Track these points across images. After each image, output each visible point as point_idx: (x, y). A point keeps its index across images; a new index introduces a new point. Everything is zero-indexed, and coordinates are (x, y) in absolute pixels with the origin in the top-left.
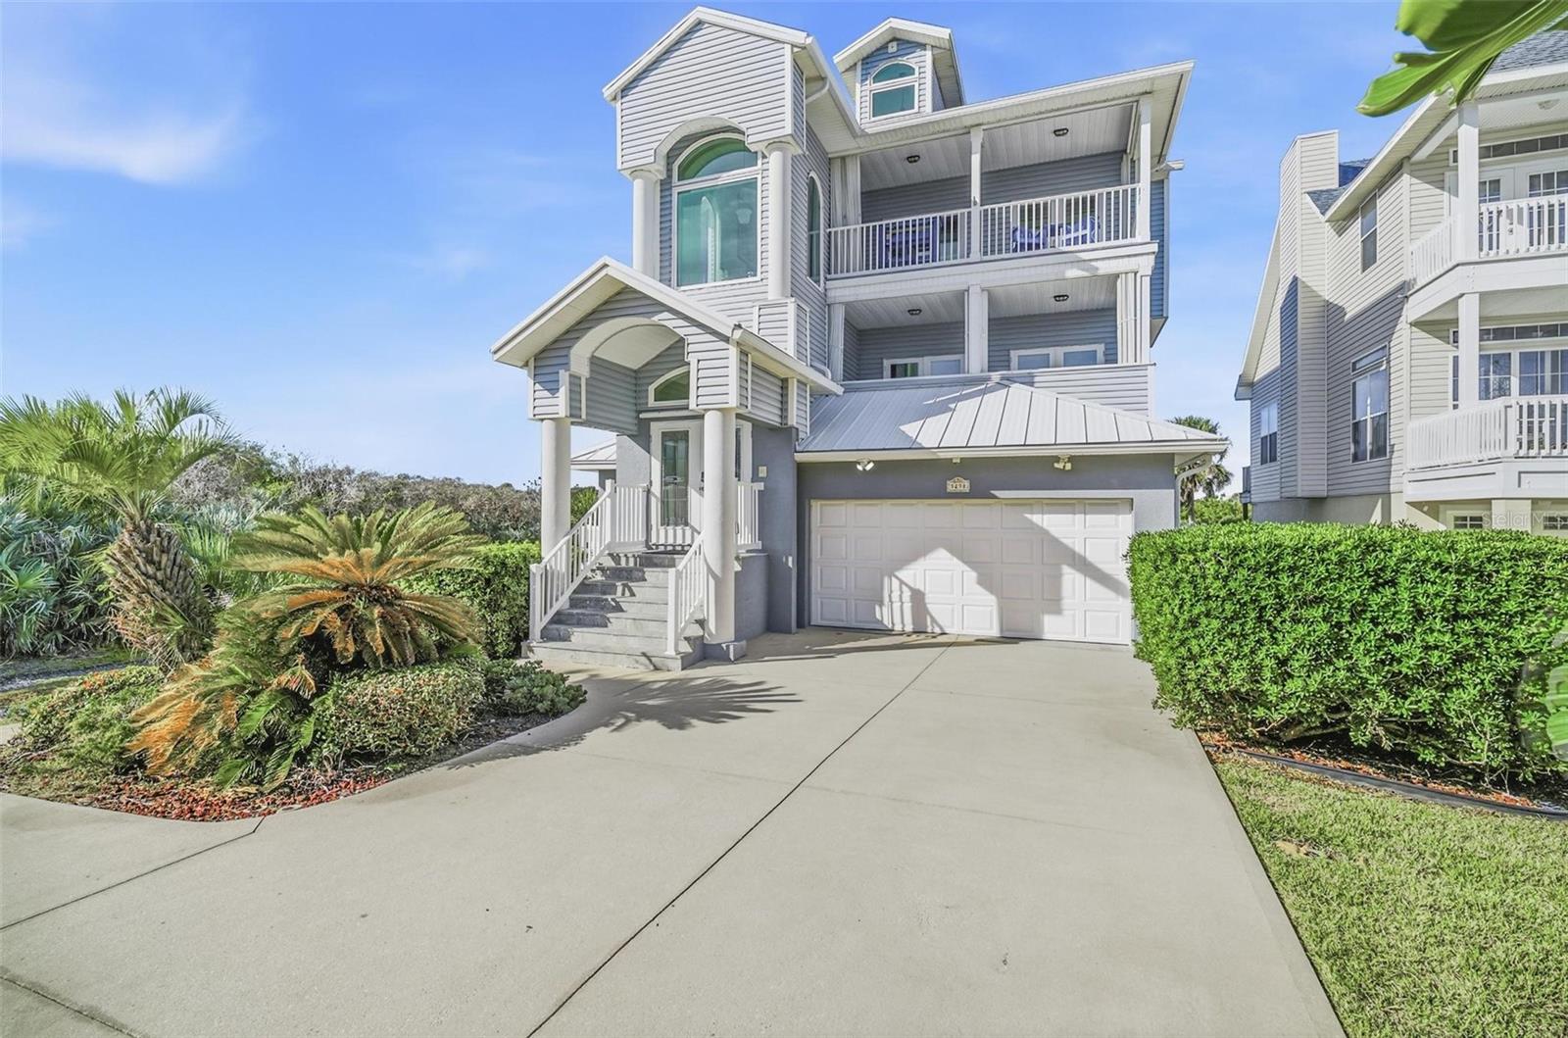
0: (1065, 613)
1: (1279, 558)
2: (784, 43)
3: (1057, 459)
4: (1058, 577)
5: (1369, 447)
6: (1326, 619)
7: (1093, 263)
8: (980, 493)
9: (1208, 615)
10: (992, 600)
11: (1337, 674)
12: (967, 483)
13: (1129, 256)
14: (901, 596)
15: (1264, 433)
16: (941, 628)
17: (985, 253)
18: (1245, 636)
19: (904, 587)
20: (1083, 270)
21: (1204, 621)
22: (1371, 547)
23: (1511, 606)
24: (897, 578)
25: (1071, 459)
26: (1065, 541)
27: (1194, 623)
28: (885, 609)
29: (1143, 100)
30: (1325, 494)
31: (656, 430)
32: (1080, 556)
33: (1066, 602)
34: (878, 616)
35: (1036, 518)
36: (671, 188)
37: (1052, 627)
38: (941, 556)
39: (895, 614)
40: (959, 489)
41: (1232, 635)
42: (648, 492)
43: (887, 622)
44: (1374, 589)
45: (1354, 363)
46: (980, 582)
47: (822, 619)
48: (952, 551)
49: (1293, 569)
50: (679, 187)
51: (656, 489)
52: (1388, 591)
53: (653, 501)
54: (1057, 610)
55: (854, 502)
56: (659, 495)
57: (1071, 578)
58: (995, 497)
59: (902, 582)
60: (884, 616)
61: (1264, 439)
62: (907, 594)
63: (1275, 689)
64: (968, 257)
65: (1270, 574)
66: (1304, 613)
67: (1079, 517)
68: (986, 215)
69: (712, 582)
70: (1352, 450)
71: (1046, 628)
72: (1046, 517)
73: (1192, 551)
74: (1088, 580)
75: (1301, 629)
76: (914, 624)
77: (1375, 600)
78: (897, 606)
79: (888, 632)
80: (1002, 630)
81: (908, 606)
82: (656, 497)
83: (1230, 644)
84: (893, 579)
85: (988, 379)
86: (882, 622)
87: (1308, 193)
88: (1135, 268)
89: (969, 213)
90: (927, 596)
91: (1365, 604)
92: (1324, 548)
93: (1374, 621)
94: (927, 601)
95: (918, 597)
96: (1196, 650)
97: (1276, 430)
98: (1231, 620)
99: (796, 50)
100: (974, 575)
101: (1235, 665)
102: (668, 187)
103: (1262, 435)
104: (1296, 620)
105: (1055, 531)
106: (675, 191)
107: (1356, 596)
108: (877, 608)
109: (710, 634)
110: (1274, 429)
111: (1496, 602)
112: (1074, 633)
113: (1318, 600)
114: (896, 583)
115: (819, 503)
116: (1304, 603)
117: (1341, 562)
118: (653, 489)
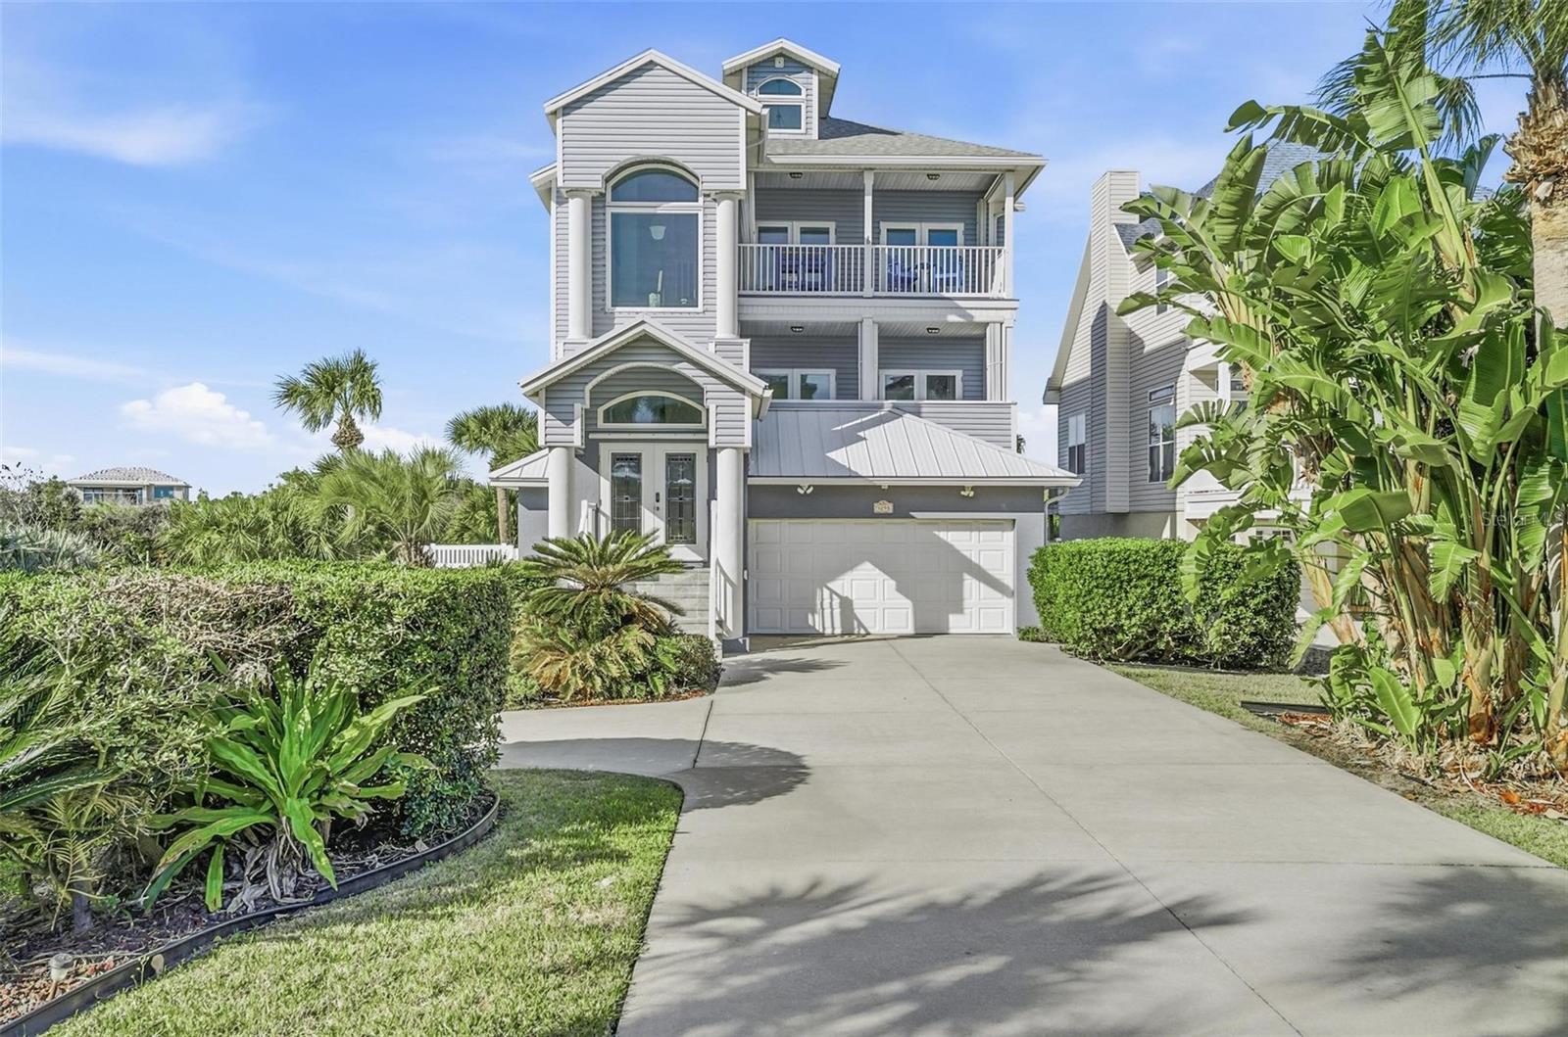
0: (966, 611)
1: (1129, 556)
2: (739, 105)
3: (963, 488)
4: (962, 581)
5: (1161, 471)
6: (1149, 584)
7: (969, 311)
8: (901, 513)
9: (1097, 587)
10: (908, 603)
11: (1152, 612)
12: (891, 506)
13: (996, 309)
14: (831, 604)
15: (1072, 443)
16: (865, 629)
17: (877, 290)
18: (1114, 597)
19: (834, 596)
20: (960, 316)
21: (1095, 590)
22: (1166, 549)
23: (1217, 575)
24: (829, 588)
25: (973, 488)
26: (965, 553)
27: (1090, 592)
28: (817, 616)
29: (1007, 174)
30: (1127, 510)
31: (606, 452)
32: (976, 565)
33: (967, 603)
34: (811, 622)
35: (942, 535)
36: (604, 207)
37: (956, 623)
38: (867, 569)
39: (825, 620)
40: (884, 511)
41: (1108, 597)
42: (597, 511)
43: (819, 628)
44: (1167, 570)
45: (1151, 394)
46: (899, 590)
47: (758, 627)
48: (876, 565)
49: (1135, 561)
50: (613, 208)
51: (606, 507)
52: (1173, 570)
53: (602, 519)
54: (960, 610)
55: (786, 522)
56: (609, 513)
57: (970, 584)
58: (913, 517)
59: (832, 592)
60: (816, 622)
61: (1072, 449)
62: (836, 601)
63: (1128, 622)
64: (861, 290)
65: (1125, 564)
66: (1139, 583)
67: (975, 534)
68: (877, 254)
69: (729, 589)
70: (1149, 472)
71: (951, 625)
72: (950, 533)
73: (1090, 554)
74: (982, 585)
75: (1139, 591)
76: (842, 626)
77: (1168, 575)
78: (827, 612)
79: (822, 635)
80: (916, 629)
81: (837, 612)
82: (604, 515)
83: (1108, 601)
84: (825, 590)
85: (881, 407)
86: (814, 627)
87: (1117, 225)
88: (1001, 320)
89: (862, 249)
90: (855, 602)
91: (1164, 577)
92: (1147, 551)
93: (1167, 585)
94: (855, 606)
95: (846, 604)
96: (1091, 607)
97: (1083, 441)
98: (1107, 589)
99: (749, 114)
100: (893, 583)
101: (1109, 612)
102: (601, 205)
103: (1071, 444)
104: (1136, 587)
105: (957, 545)
106: (609, 211)
107: (1160, 574)
108: (810, 616)
109: (728, 631)
110: (1082, 440)
111: (1212, 574)
112: (971, 627)
113: (1146, 576)
114: (826, 593)
115: (755, 521)
116: (1140, 578)
117: (1155, 557)
118: (602, 508)
